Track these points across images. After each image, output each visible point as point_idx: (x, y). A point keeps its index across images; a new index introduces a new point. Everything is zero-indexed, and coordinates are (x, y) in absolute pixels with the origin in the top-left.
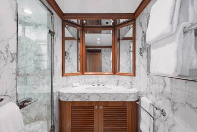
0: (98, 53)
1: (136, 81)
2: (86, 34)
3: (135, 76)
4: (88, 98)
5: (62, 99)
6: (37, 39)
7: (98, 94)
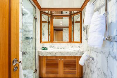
0: (61, 31)
1: (82, 46)
2: (54, 19)
3: (81, 43)
4: (55, 55)
5: (41, 55)
6: (25, 22)
7: (61, 52)
